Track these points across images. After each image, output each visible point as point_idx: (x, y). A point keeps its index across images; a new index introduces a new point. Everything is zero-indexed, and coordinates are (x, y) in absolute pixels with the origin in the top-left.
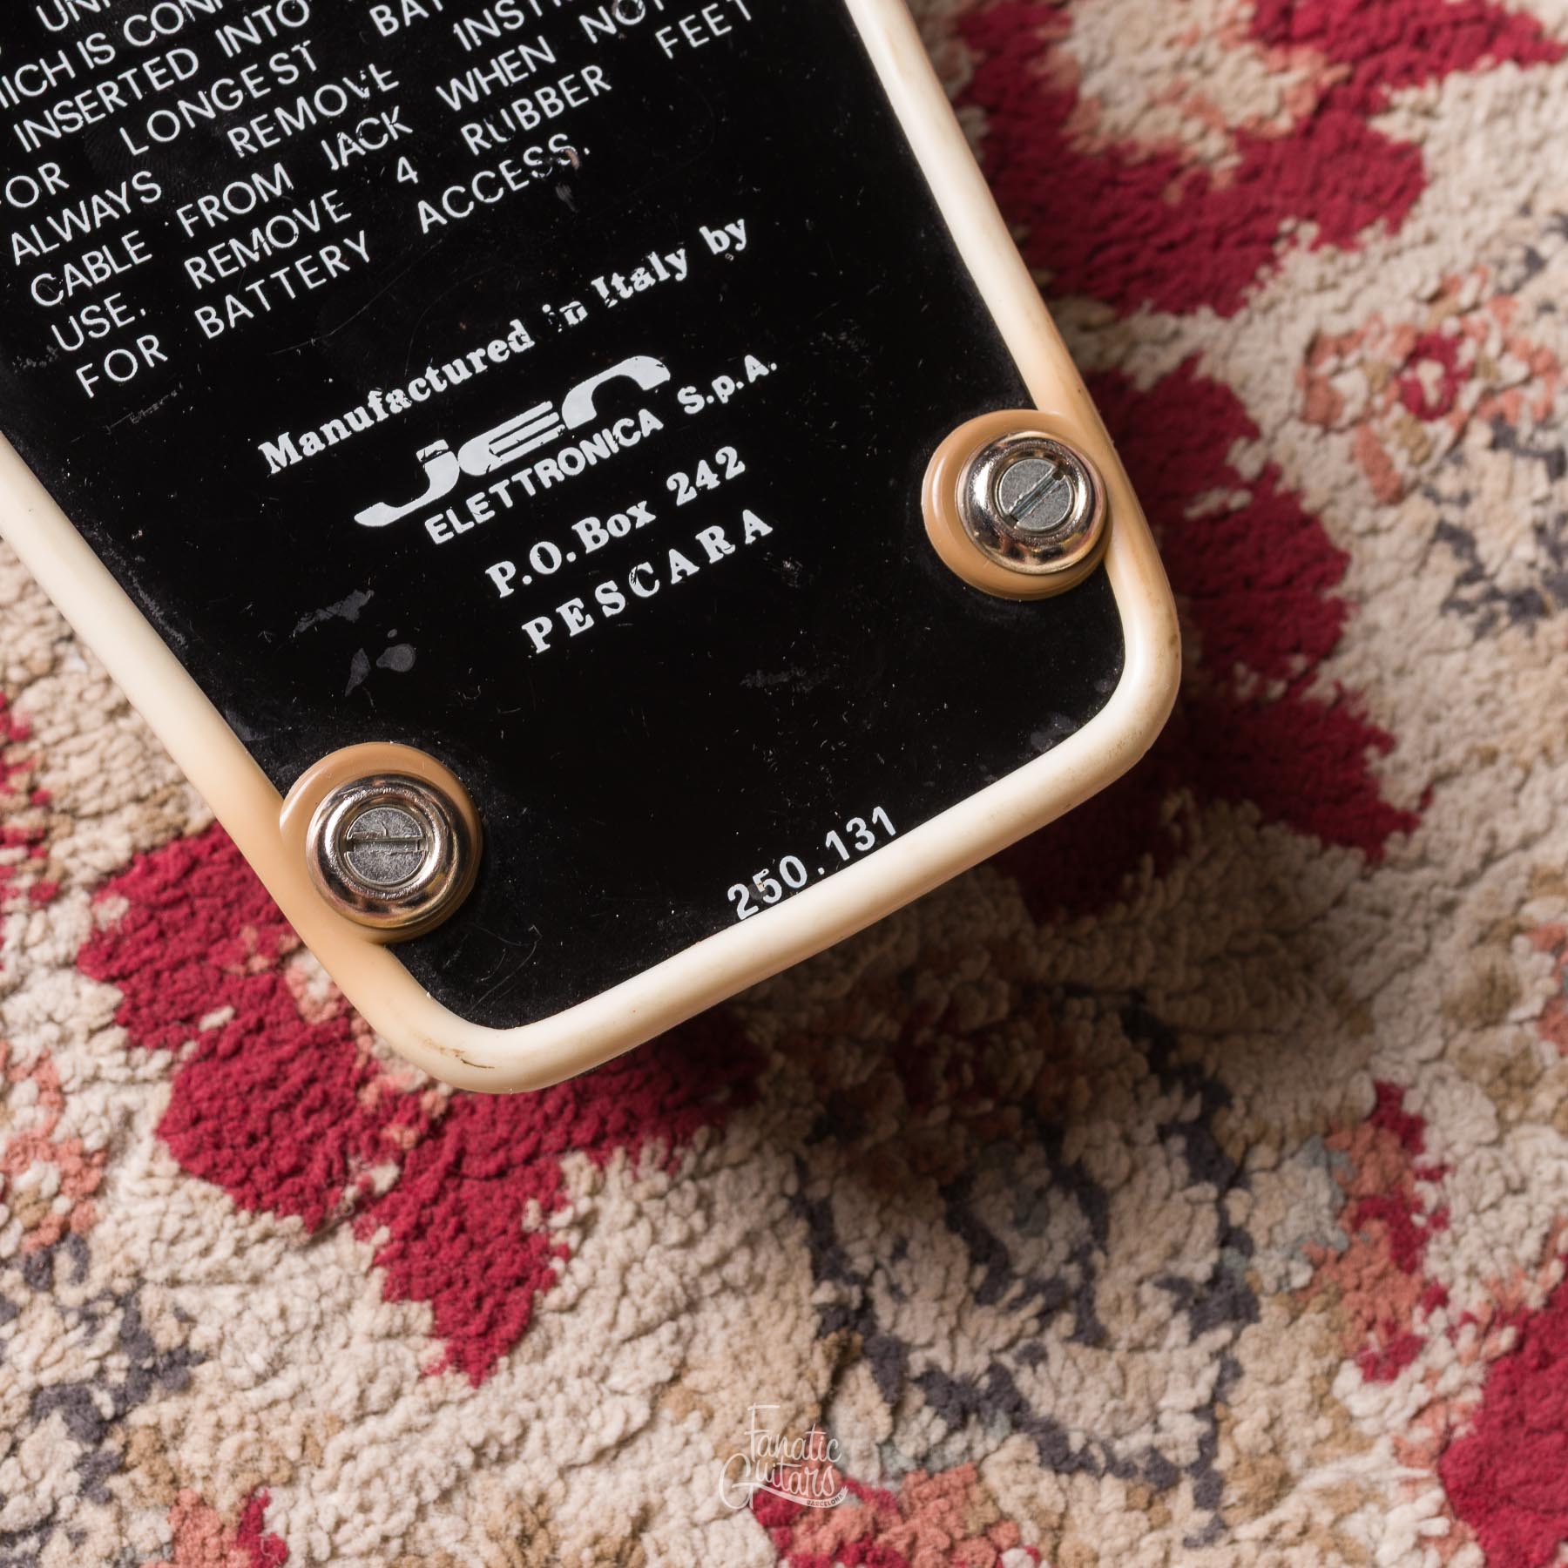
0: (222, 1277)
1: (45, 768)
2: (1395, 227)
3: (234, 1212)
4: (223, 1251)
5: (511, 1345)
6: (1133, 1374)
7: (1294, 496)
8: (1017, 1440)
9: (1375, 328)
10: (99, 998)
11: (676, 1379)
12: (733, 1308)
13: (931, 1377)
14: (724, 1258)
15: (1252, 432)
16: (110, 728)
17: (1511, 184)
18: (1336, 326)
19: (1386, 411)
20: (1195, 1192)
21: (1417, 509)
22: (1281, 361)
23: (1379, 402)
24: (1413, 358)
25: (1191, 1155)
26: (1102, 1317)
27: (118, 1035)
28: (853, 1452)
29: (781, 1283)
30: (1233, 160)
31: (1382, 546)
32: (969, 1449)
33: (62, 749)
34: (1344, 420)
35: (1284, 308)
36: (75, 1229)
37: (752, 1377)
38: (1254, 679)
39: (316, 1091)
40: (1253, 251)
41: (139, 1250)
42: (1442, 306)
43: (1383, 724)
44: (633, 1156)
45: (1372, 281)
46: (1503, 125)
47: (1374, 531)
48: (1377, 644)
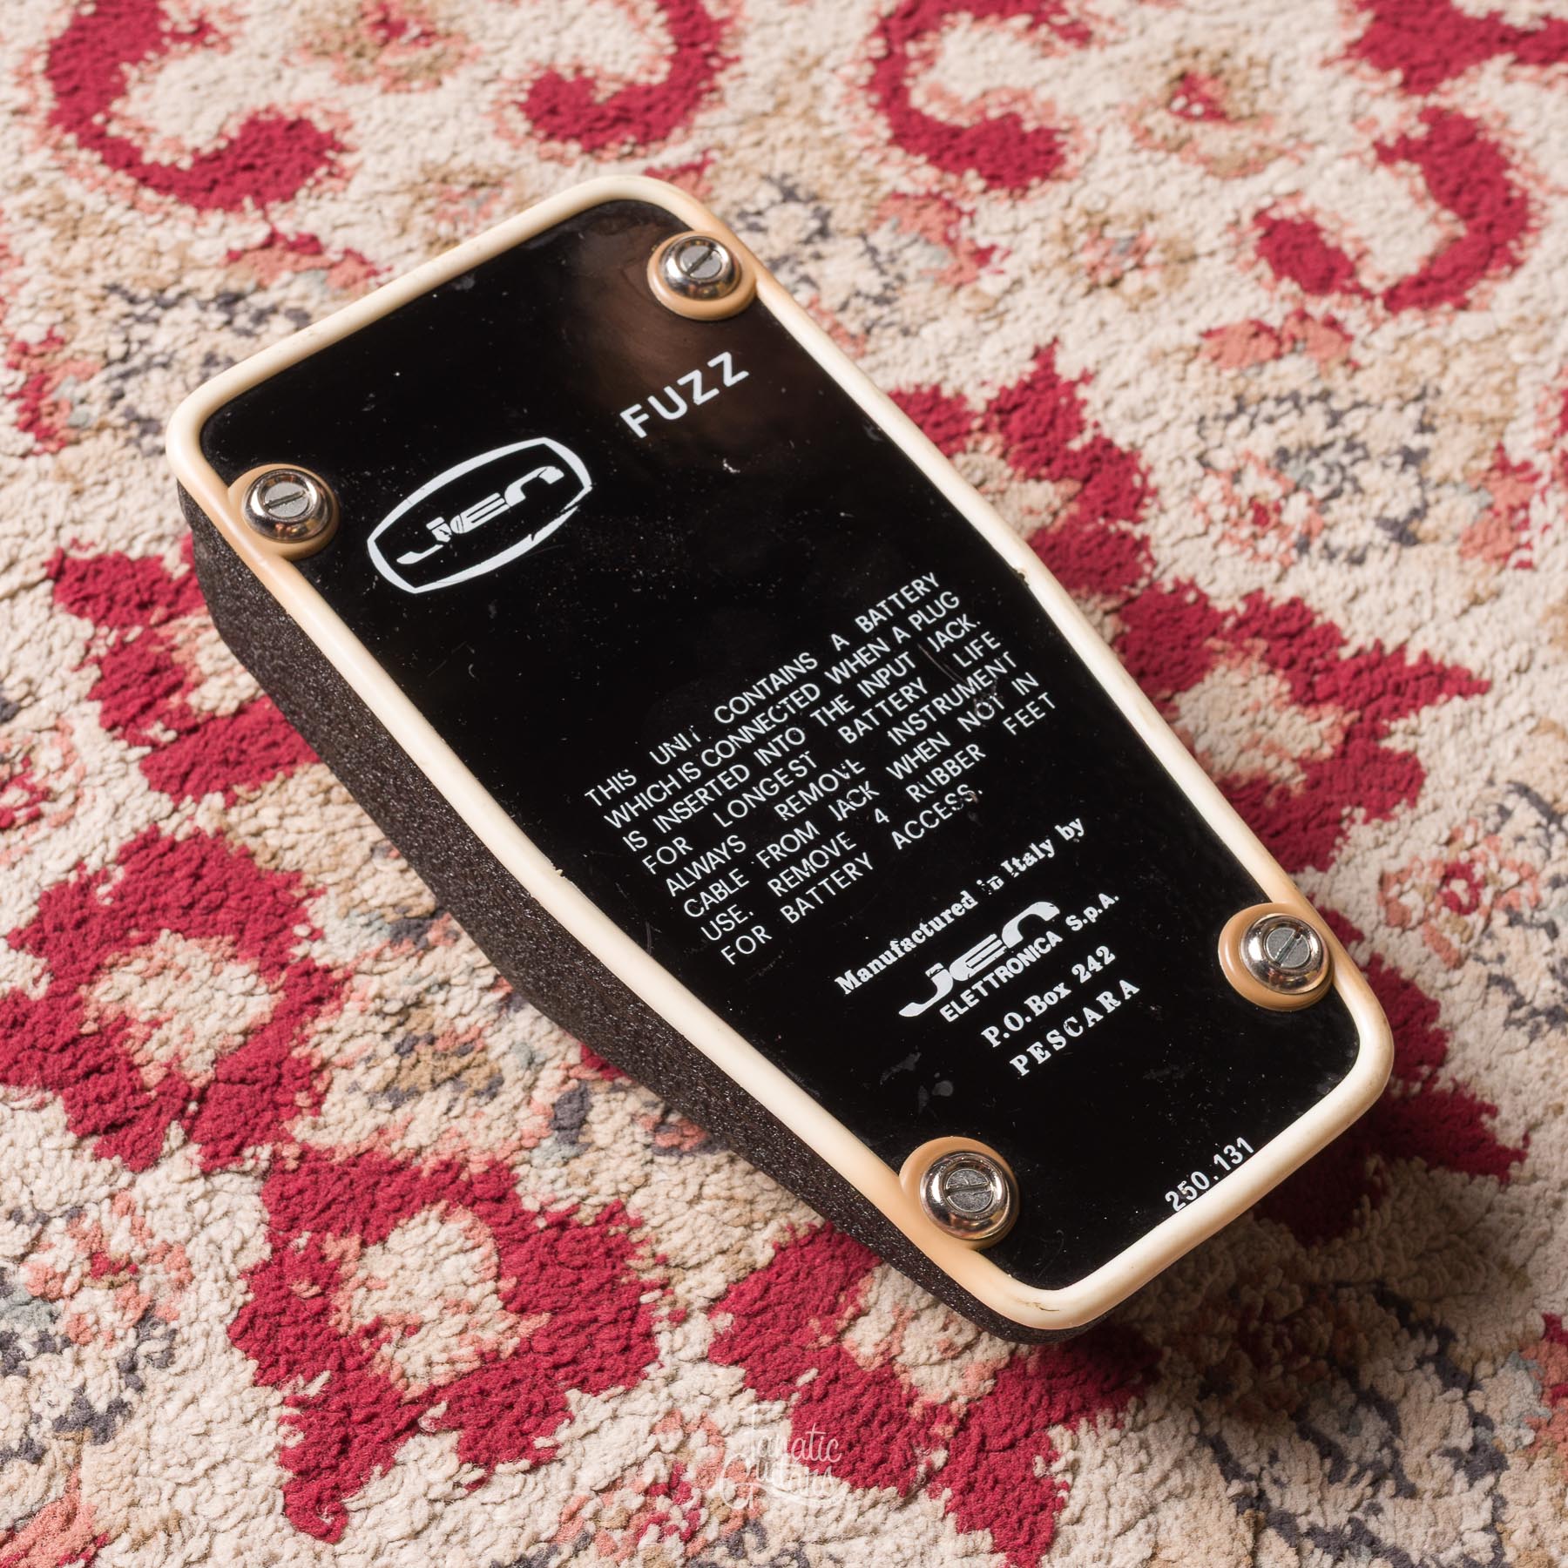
0: (853, 1533)
1: (659, 1241)
2: (1413, 803)
3: (852, 1491)
4: (850, 1515)
5: (1048, 1546)
6: (1439, 1511)
7: (1394, 972)
8: (1378, 1562)
9: (1417, 865)
10: (728, 1377)
11: (1153, 1556)
12: (1179, 1507)
13: (1313, 1532)
14: (1165, 1478)
15: (1359, 936)
16: (692, 1212)
17: (1478, 768)
18: (1393, 867)
19: (1438, 913)
20: (1449, 1395)
21: (1472, 969)
22: (1365, 891)
23: (1432, 908)
24: (1446, 878)
25: (1440, 1373)
26: (1411, 1479)
27: (751, 1393)
29: (1205, 1487)
30: (1302, 777)
31: (1457, 994)
33: (665, 1229)
34: (1414, 922)
35: (1358, 860)
36: (752, 1518)
37: (1203, 1545)
38: (1400, 1084)
39: (883, 1410)
40: (1329, 829)
41: (797, 1522)
42: (1455, 846)
43: (1487, 1100)
45: (1407, 837)
46: (1463, 734)
47: (1449, 986)
48: (1469, 1053)
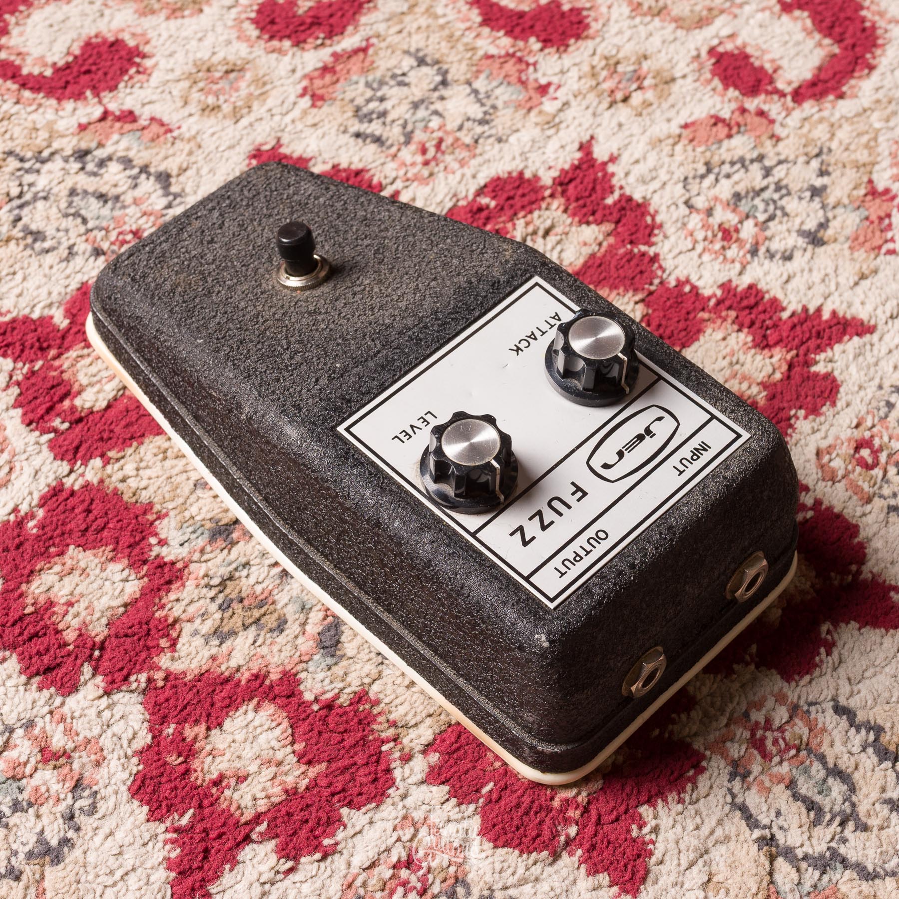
0: (523, 882)
1: (390, 712)
2: (834, 404)
3: (520, 856)
4: (521, 871)
5: (644, 880)
6: (883, 838)
7: (830, 509)
8: (847, 872)
9: (839, 442)
10: (440, 792)
11: (709, 880)
12: (722, 849)
13: (806, 857)
15: (806, 489)
16: (409, 692)
17: (871, 379)
18: (824, 444)
19: (854, 471)
20: (883, 766)
21: (878, 503)
22: (808, 461)
23: (850, 467)
24: (857, 449)
25: (877, 752)
26: (864, 819)
27: (454, 801)
28: (787, 890)
29: (738, 836)
30: (764, 394)
31: (869, 519)
32: (830, 880)
33: (393, 704)
34: (839, 477)
35: (803, 442)
36: (460, 878)
37: (739, 871)
38: (839, 577)
39: (535, 805)
40: (783, 424)
41: (488, 878)
42: (861, 428)
43: (893, 583)
44: (665, 801)
45: (832, 425)
46: (861, 359)
47: (864, 515)
48: (880, 555)
